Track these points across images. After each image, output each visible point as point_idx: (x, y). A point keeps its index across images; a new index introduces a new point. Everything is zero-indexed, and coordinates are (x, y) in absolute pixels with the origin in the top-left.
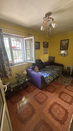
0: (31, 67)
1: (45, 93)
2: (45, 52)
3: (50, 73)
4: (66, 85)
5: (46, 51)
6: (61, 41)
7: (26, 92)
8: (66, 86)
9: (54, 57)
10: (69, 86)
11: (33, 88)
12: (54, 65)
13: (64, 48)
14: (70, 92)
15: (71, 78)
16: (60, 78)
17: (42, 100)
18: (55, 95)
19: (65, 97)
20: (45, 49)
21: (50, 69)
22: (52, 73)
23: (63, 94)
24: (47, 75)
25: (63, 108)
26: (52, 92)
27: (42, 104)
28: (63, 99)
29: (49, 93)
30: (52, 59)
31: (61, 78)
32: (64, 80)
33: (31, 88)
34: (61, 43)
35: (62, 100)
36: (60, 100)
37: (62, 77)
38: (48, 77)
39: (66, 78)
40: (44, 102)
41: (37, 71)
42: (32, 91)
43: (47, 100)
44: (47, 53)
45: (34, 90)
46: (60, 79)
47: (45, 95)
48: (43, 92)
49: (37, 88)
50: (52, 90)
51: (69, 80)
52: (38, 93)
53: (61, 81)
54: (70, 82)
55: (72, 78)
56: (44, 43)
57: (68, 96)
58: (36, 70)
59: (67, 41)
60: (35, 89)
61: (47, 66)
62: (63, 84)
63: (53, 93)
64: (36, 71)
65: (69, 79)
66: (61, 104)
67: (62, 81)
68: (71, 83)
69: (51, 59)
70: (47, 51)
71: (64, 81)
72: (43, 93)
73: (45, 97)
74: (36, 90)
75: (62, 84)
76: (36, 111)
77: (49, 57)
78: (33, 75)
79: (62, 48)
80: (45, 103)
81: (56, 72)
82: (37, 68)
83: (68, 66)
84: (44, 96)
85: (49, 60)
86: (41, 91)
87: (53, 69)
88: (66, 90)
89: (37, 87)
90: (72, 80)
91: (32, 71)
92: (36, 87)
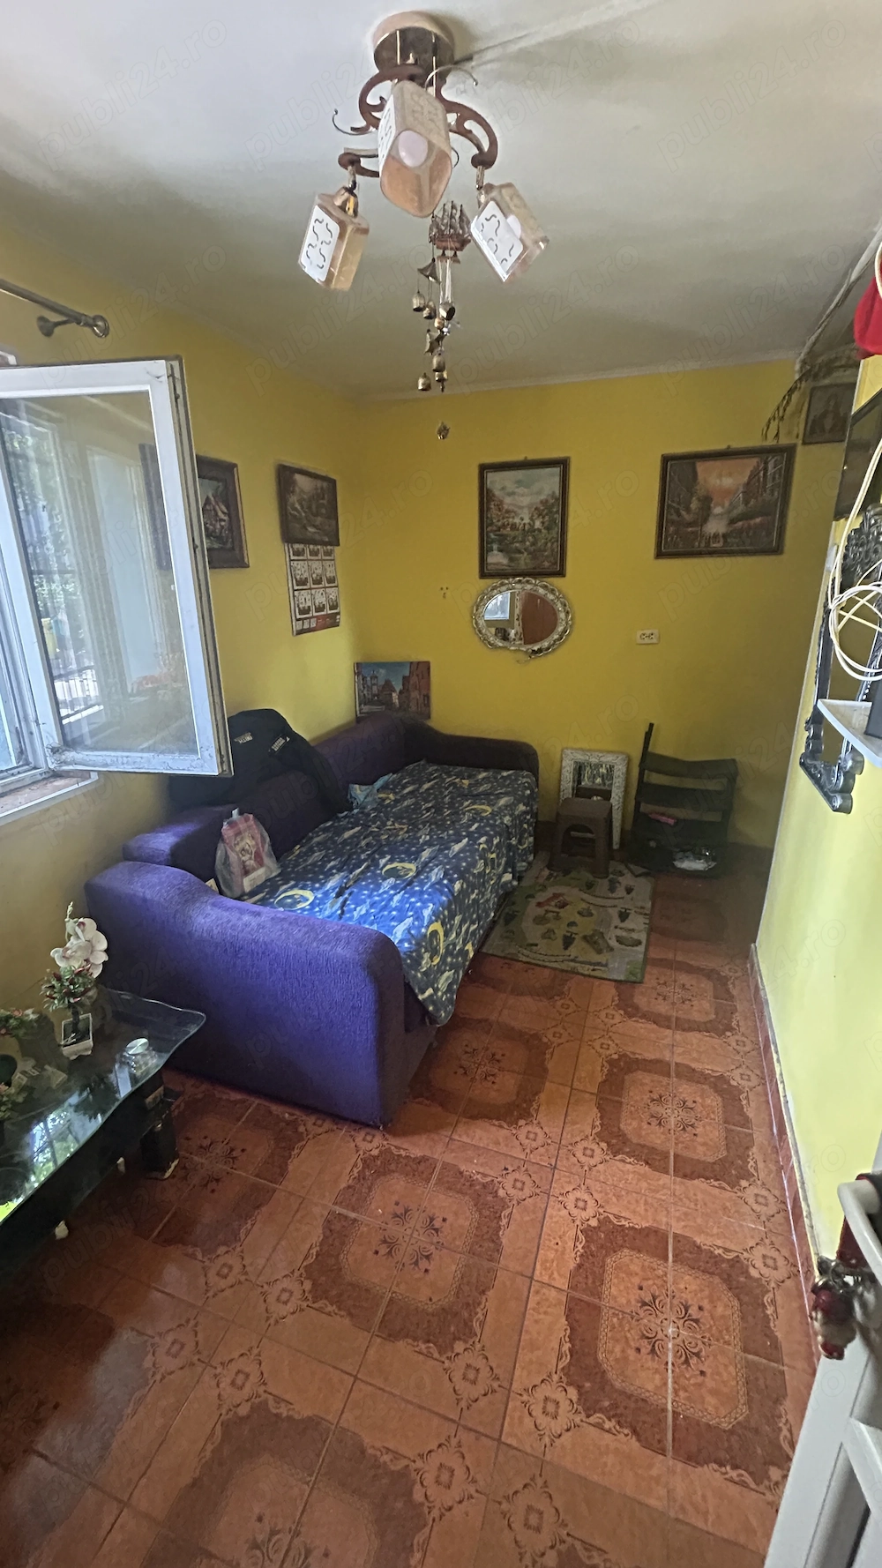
0: (165, 841)
1: (449, 1158)
2: (305, 598)
3: (436, 874)
4: (618, 967)
5: (320, 599)
6: (484, 469)
7: (168, 1242)
8: (626, 987)
9: (421, 671)
10: (652, 977)
11: (260, 1150)
12: (431, 761)
13: (524, 561)
14: (679, 1036)
15: (627, 880)
16: (532, 910)
17: (447, 1269)
18: (554, 1131)
19: (660, 1110)
20: (302, 569)
21: (414, 827)
22: (456, 869)
23: (639, 1089)
24: (418, 917)
25: (694, 1257)
26: (515, 1111)
27: (466, 1332)
28: (653, 1150)
29: (482, 1134)
30: (398, 687)
31: (542, 897)
32: (578, 919)
33: (230, 1157)
34: (485, 496)
35: (653, 1158)
36: (628, 1170)
37: (544, 888)
38: (437, 926)
39: (590, 886)
40: (473, 1288)
41: (259, 875)
42: (253, 1201)
43: (498, 1248)
44: (331, 622)
45: (277, 1168)
46: (539, 920)
47: (456, 1182)
48: (414, 1147)
49: (309, 1123)
50: (505, 1086)
51: (621, 905)
52: (356, 1194)
53: (560, 942)
54: (637, 924)
55: (642, 880)
56: (285, 476)
57: (686, 1090)
58: (236, 869)
59: (548, 482)
60: (287, 1142)
61: (359, 792)
62: (586, 970)
63: (526, 1114)
64: (247, 884)
65: (621, 892)
66: (662, 1221)
67: (561, 931)
68: (651, 930)
69: (388, 686)
70: (332, 593)
71: (585, 926)
72: (419, 1169)
73: (458, 1215)
74: (302, 1163)
75: (574, 972)
76: (433, 1491)
77: (360, 669)
78: (233, 949)
79: (496, 558)
80: (491, 1299)
81: (489, 842)
82: (248, 842)
83: (580, 757)
84: (442, 1204)
85: (363, 701)
86: (373, 1144)
87: (438, 809)
88: (642, 1028)
89: (309, 1109)
90: (649, 905)
91: (188, 898)
92: (286, 1113)
